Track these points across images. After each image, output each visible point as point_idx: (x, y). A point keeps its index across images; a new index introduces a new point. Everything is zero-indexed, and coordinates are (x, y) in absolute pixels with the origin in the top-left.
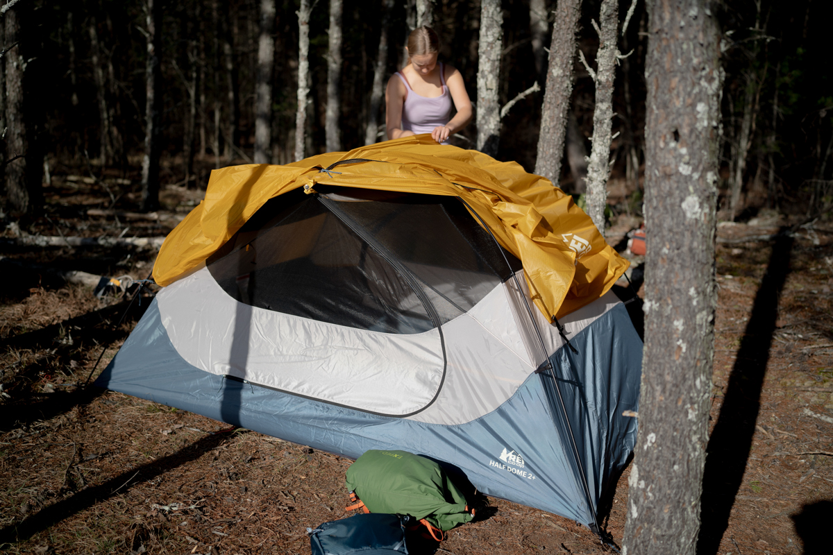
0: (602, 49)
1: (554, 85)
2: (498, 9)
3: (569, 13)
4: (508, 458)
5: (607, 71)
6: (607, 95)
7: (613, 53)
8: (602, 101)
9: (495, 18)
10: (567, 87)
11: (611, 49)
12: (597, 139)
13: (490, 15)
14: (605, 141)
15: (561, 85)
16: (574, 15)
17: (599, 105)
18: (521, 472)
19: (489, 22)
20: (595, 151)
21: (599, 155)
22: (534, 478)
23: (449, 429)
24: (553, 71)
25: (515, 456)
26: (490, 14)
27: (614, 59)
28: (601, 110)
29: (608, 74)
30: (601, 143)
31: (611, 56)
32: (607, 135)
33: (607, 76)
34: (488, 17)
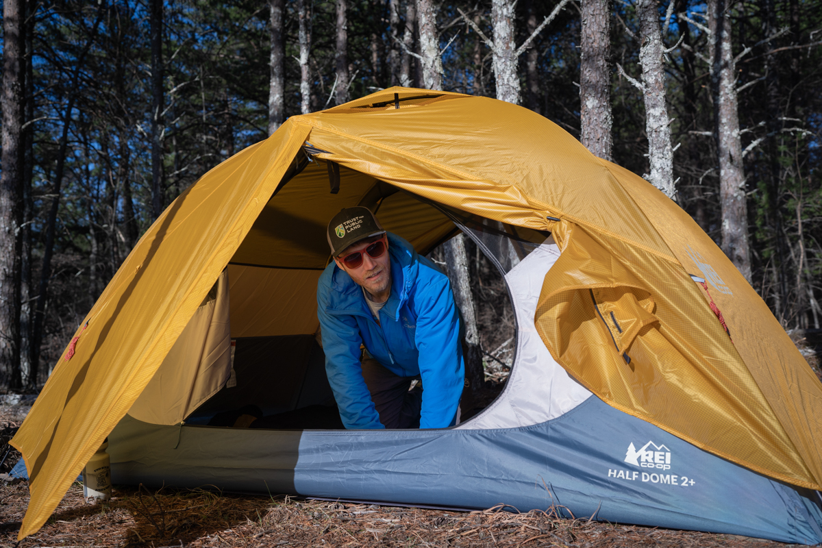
0: (644, 46)
1: (590, 119)
2: (514, 76)
3: (597, 38)
4: (639, 459)
5: (654, 70)
6: (659, 98)
7: (658, 49)
8: (654, 106)
9: (511, 84)
10: (606, 119)
11: (656, 45)
12: (655, 151)
13: (506, 82)
14: (665, 152)
15: (599, 117)
16: (603, 40)
17: (651, 111)
18: (668, 476)
19: (505, 89)
20: (654, 167)
21: (660, 171)
22: (692, 482)
23: (532, 431)
24: (587, 103)
25: (651, 453)
26: (506, 80)
27: (660, 56)
28: (654, 117)
29: (656, 73)
30: (661, 155)
31: (656, 53)
32: (666, 145)
33: (655, 76)
34: (503, 84)
